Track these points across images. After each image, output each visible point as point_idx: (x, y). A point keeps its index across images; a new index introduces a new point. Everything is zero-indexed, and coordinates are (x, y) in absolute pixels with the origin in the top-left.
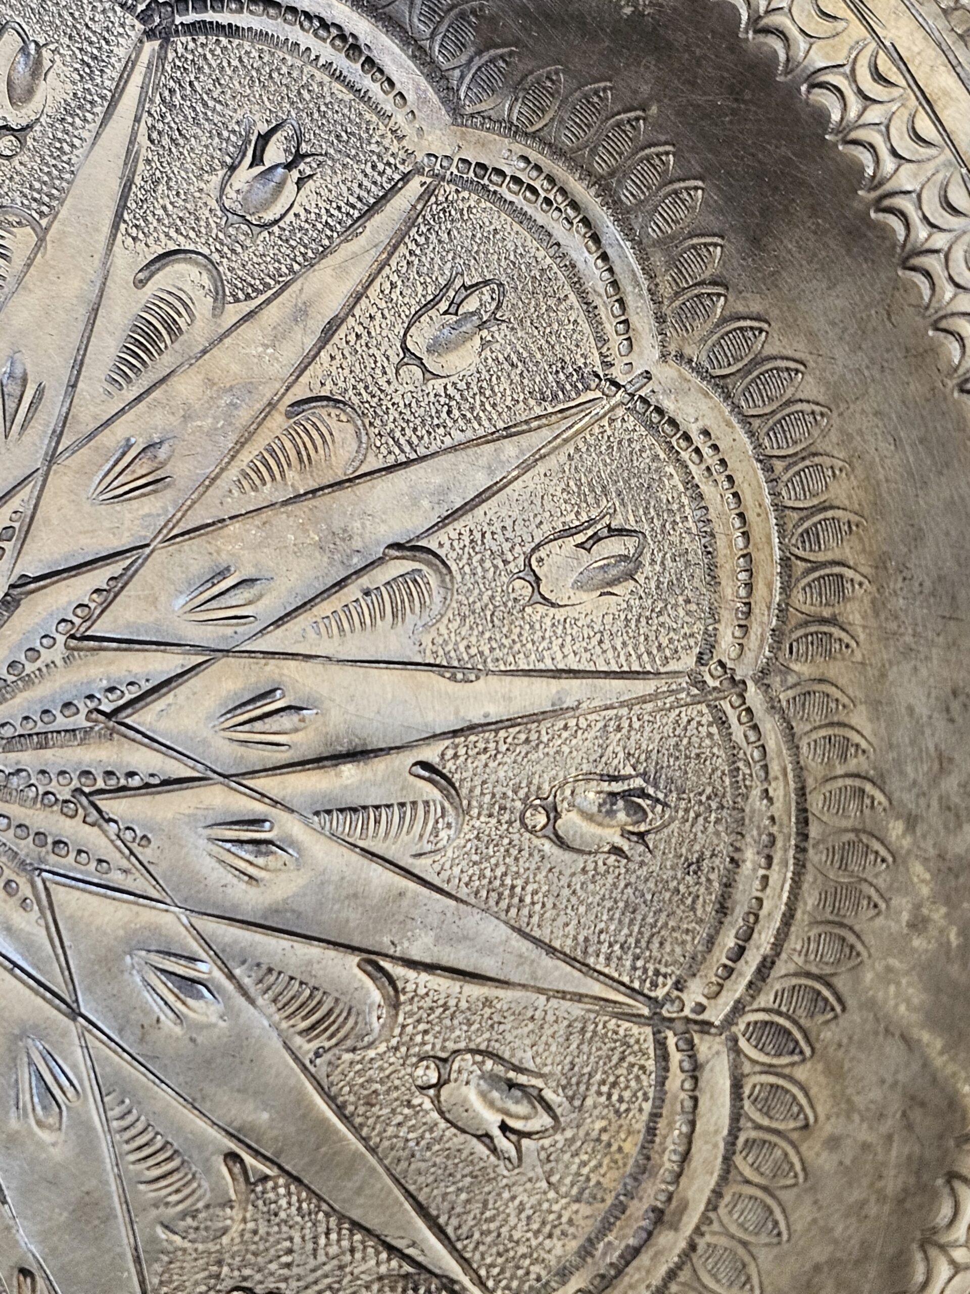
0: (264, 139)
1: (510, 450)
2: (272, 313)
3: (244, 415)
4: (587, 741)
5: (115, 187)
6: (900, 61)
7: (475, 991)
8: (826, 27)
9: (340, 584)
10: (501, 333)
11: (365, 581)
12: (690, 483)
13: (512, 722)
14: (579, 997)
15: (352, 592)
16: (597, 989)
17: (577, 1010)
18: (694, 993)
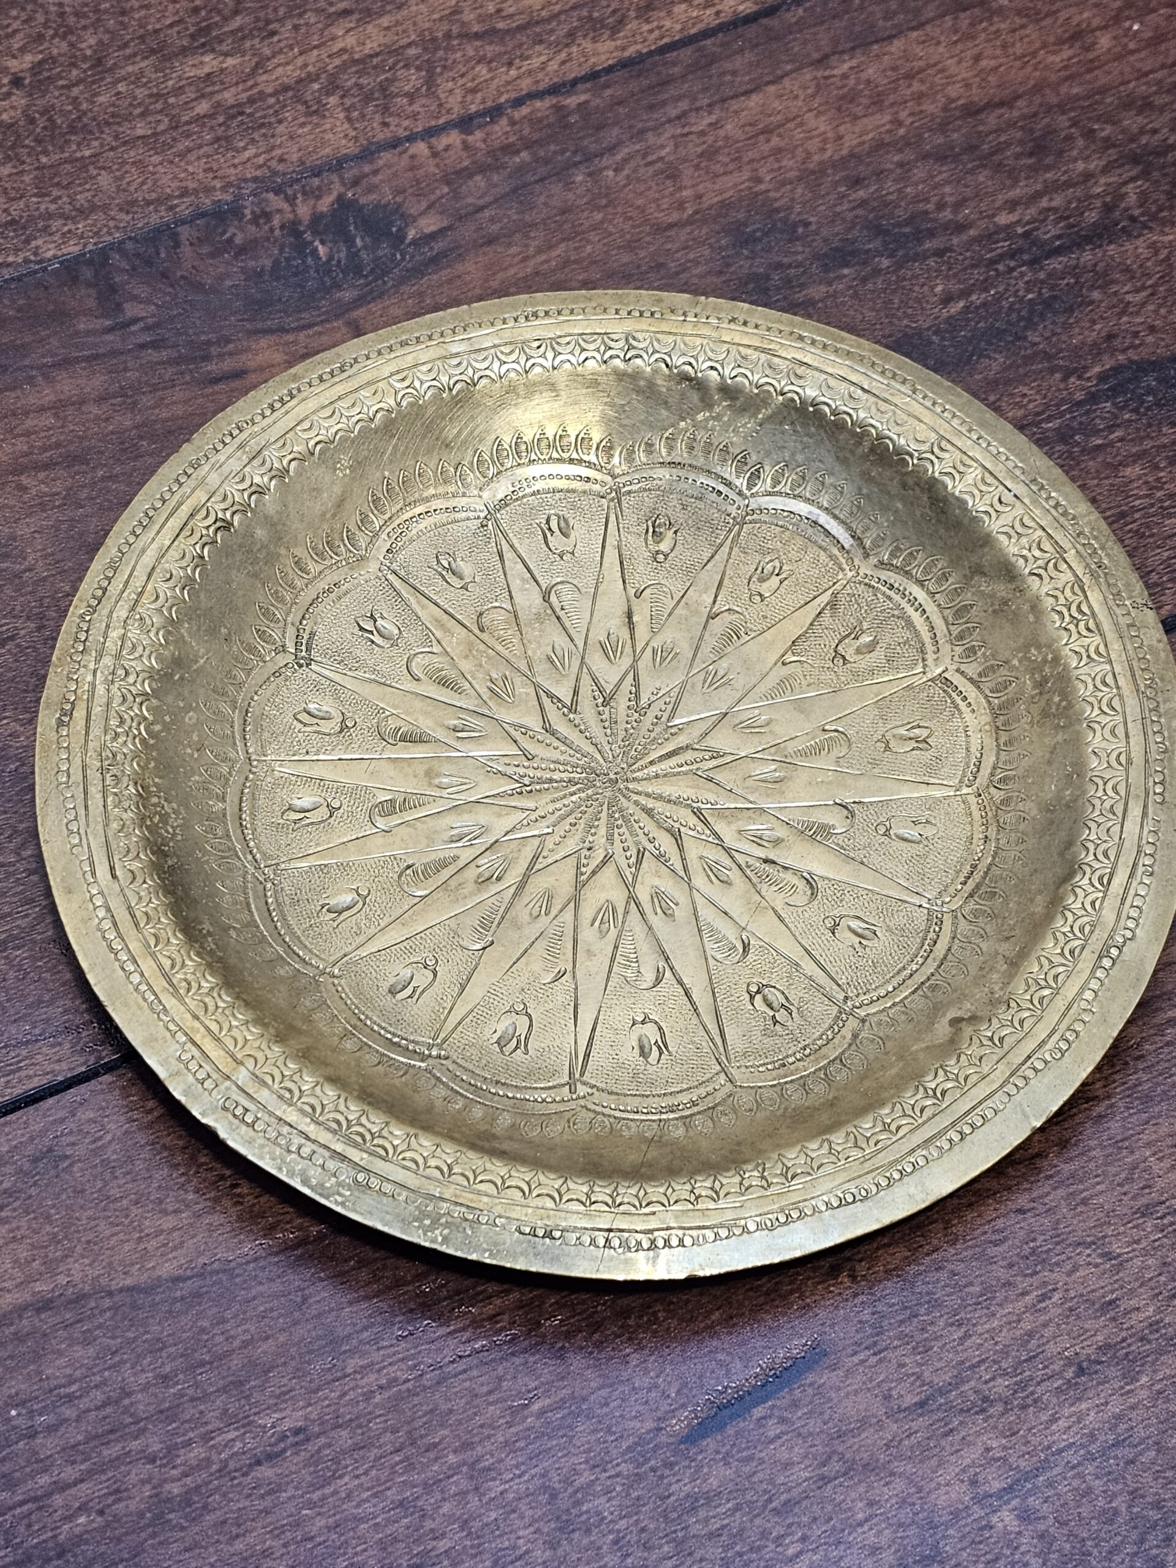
0: (361, 629)
1: (508, 555)
2: (438, 634)
3: (482, 647)
4: (632, 539)
5: (374, 685)
6: (398, 372)
7: (726, 582)
8: (380, 394)
9: (558, 618)
10: (458, 554)
11: (558, 610)
12: (533, 494)
13: (621, 563)
14: (731, 549)
15: (561, 614)
16: (729, 541)
17: (736, 549)
18: (733, 510)
